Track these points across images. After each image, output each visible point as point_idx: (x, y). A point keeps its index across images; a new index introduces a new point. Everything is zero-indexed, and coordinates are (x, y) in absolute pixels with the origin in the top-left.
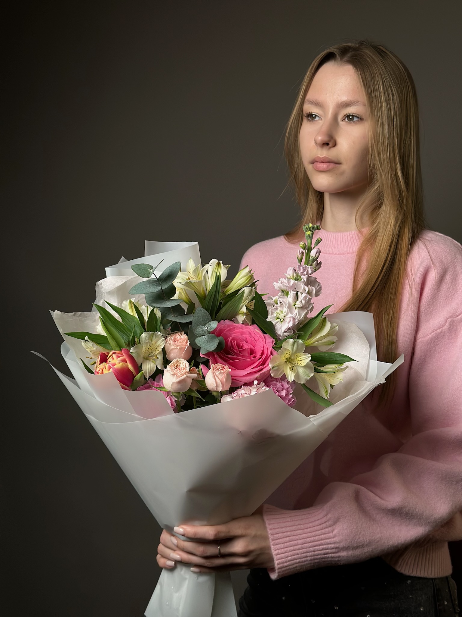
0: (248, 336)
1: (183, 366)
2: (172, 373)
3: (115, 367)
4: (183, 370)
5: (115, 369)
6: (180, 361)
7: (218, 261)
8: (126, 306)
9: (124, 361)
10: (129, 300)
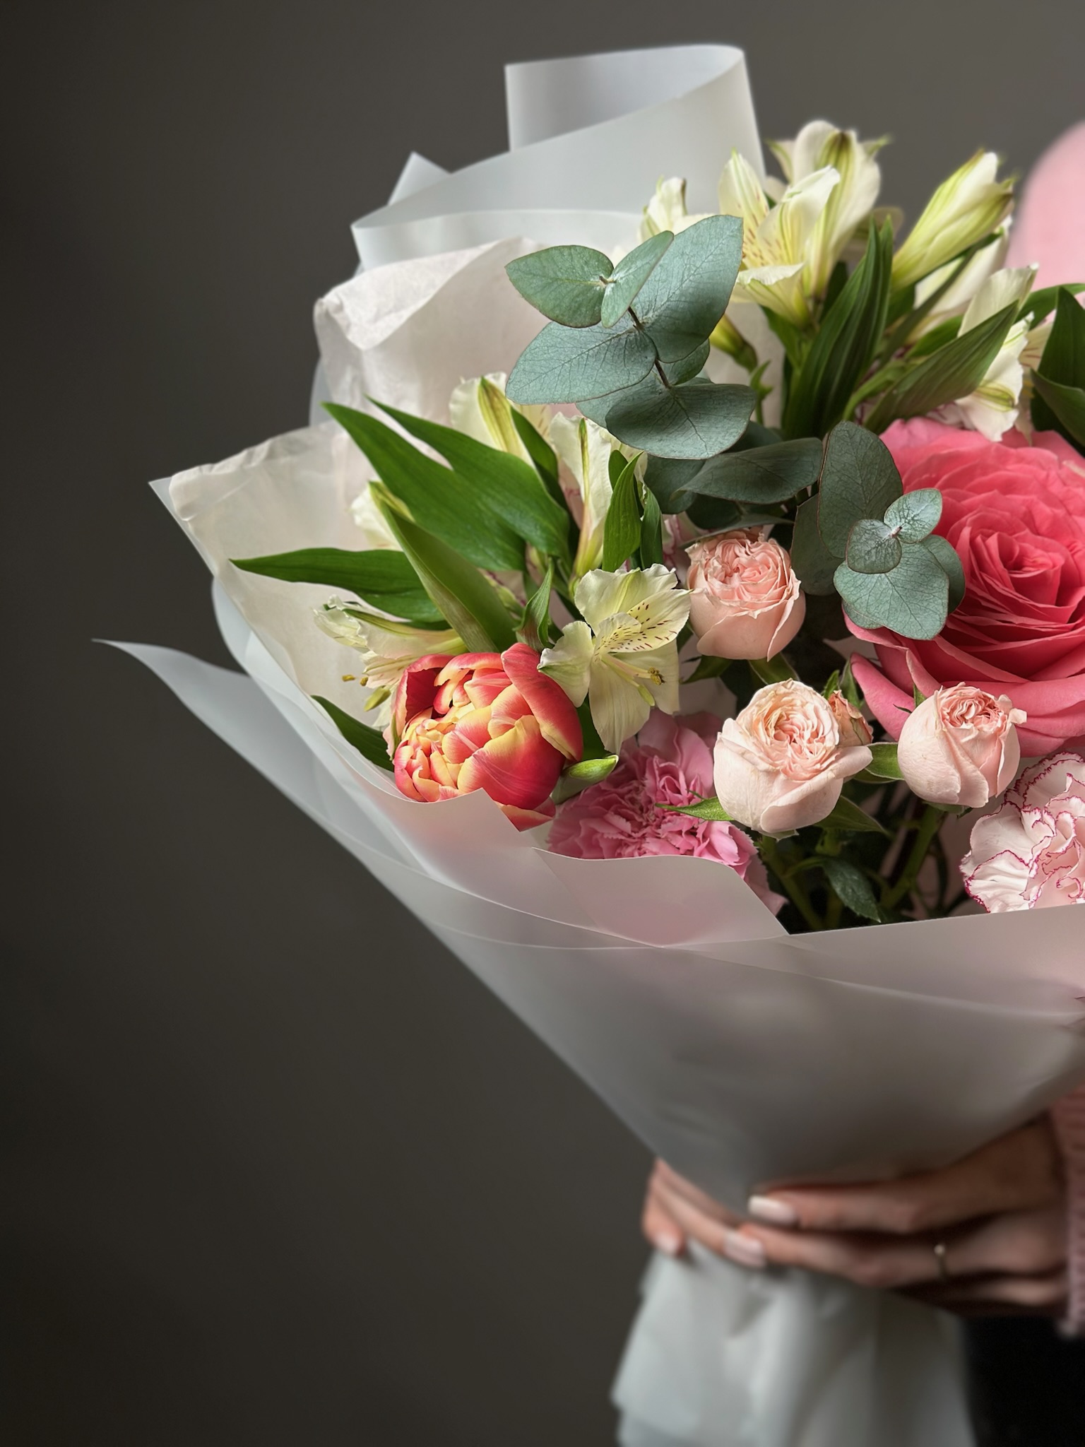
0: (1033, 497)
1: (810, 723)
2: (764, 766)
3: (488, 747)
4: (809, 742)
5: (487, 758)
6: (786, 695)
7: (837, 131)
8: (468, 406)
9: (519, 710)
10: (477, 382)
